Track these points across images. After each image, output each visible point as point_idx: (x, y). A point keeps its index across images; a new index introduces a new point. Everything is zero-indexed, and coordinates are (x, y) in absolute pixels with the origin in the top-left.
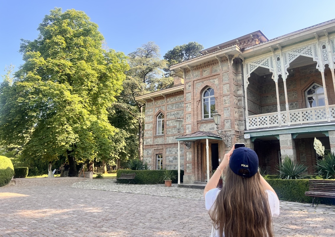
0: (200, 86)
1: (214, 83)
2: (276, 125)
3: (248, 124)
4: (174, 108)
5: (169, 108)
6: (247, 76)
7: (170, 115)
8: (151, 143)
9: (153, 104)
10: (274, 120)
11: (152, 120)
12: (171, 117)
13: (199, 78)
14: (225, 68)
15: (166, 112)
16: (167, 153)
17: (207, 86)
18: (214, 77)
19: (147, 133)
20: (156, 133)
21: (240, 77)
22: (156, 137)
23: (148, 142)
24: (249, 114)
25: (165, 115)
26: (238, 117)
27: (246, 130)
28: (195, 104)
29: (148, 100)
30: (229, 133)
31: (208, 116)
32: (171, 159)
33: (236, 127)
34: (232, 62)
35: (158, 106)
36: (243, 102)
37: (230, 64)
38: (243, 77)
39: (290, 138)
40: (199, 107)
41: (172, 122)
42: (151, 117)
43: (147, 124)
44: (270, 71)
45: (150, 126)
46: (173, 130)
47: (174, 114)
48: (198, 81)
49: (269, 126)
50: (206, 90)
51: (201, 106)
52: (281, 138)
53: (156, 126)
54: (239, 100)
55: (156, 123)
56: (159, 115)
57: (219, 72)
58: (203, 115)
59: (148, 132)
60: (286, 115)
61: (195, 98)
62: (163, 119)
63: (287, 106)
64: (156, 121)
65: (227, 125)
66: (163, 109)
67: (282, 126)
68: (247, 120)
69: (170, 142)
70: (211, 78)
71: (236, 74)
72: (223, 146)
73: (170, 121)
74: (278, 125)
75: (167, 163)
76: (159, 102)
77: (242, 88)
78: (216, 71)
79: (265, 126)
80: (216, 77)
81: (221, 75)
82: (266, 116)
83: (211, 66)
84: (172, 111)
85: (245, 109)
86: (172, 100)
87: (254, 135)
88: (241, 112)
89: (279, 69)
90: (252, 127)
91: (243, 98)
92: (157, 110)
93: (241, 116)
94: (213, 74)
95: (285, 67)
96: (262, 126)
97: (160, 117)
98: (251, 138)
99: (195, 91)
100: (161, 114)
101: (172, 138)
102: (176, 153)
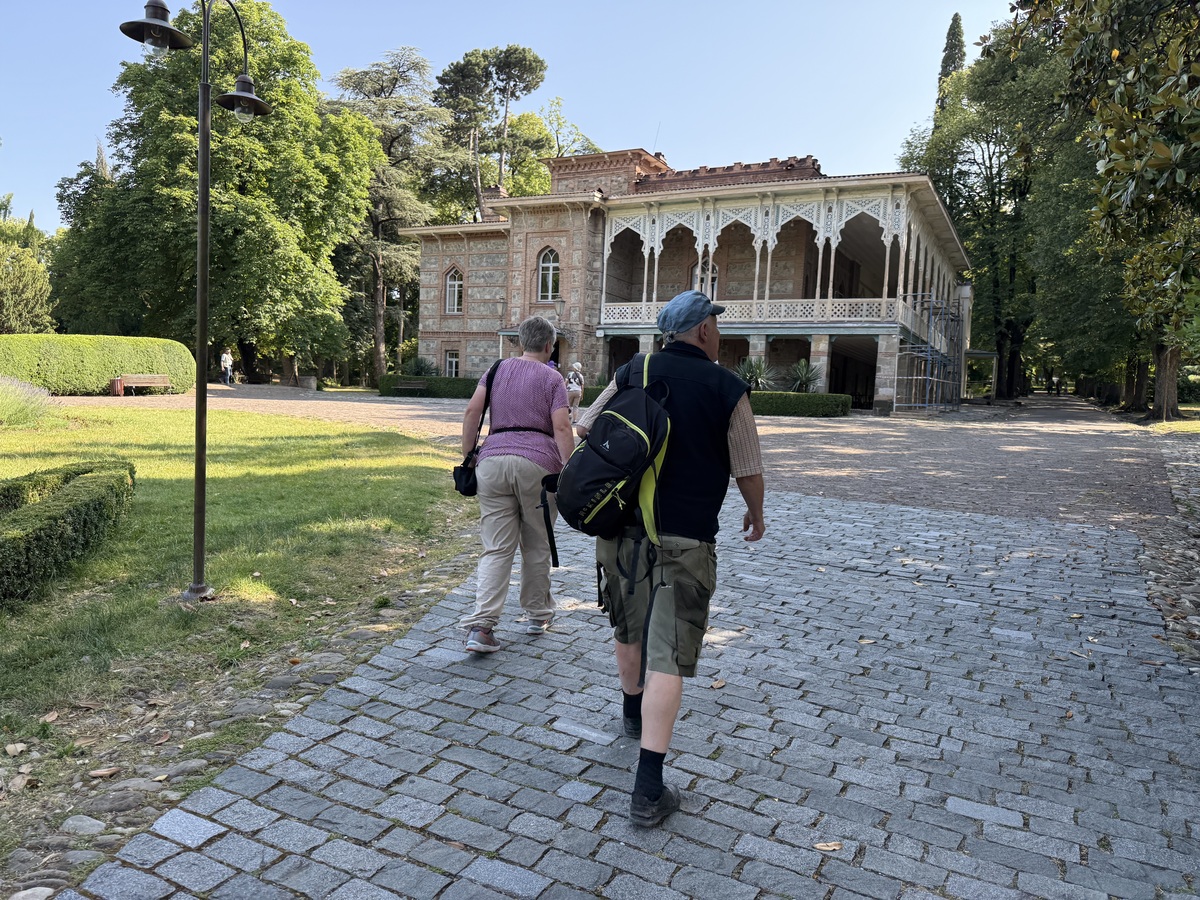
0: (536, 245)
1: (560, 244)
2: (638, 320)
3: (603, 316)
4: (485, 264)
5: (473, 262)
6: (609, 239)
7: (476, 277)
8: (435, 328)
9: (438, 247)
10: (636, 313)
11: (436, 282)
12: (477, 281)
13: (537, 230)
14: (578, 223)
15: (467, 270)
16: (469, 350)
17: (548, 247)
18: (561, 234)
19: (426, 307)
20: (445, 310)
21: (600, 239)
22: (444, 317)
23: (429, 326)
24: (608, 300)
25: (465, 275)
26: (590, 304)
27: (599, 323)
28: (528, 274)
29: (428, 236)
30: (575, 328)
31: (545, 297)
32: (477, 360)
33: (587, 318)
34: (589, 215)
35: (449, 253)
36: (600, 281)
37: (585, 219)
38: (604, 239)
39: (651, 340)
40: (534, 279)
41: (479, 292)
42: (434, 275)
43: (425, 289)
44: (641, 238)
45: (433, 293)
46: (482, 308)
47: (483, 277)
48: (534, 235)
49: (629, 321)
50: (547, 251)
51: (538, 279)
52: (642, 340)
53: (445, 295)
54: (595, 277)
55: (446, 289)
56: (452, 272)
57: (568, 226)
58: (540, 294)
59: (429, 306)
60: (652, 308)
61: (528, 263)
62: (461, 283)
63: (654, 296)
64: (446, 285)
65: (575, 315)
66: (462, 263)
67: (646, 324)
68: (603, 309)
69: (475, 329)
70: (555, 234)
71: (594, 234)
72: (567, 346)
73: (476, 289)
74: (640, 321)
75: (469, 368)
76: (453, 246)
77: (600, 259)
78: (564, 223)
79: (625, 321)
80: (564, 233)
81: (571, 232)
82: (627, 307)
83: (556, 214)
84: (480, 268)
85: (601, 291)
86: (479, 246)
87: (610, 332)
88: (596, 296)
89: (652, 239)
90: (608, 321)
91: (600, 274)
92: (447, 262)
93: (595, 302)
94: (559, 228)
95: (659, 237)
96: (621, 321)
97: (453, 278)
98: (606, 336)
99: (528, 252)
100: (456, 272)
101: (479, 322)
102: (486, 351)
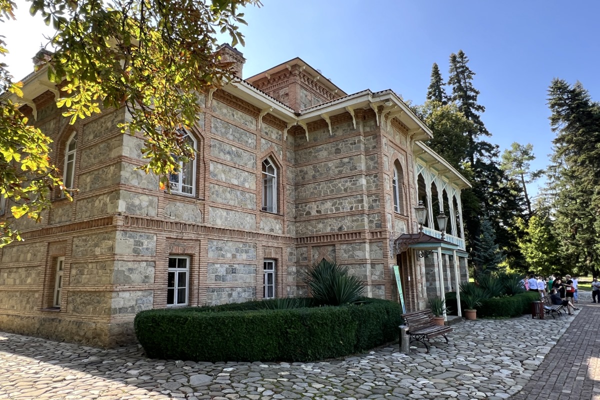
0: (392, 154)
1: (402, 161)
4: (230, 137)
7: (220, 150)
8: (154, 213)
12: (222, 156)
13: (393, 140)
32: (222, 271)
41: (224, 172)
57: (406, 148)
69: (219, 224)
70: (400, 150)
75: (211, 283)
84: (225, 141)
94: (401, 146)
101: (224, 213)
102: (234, 256)
